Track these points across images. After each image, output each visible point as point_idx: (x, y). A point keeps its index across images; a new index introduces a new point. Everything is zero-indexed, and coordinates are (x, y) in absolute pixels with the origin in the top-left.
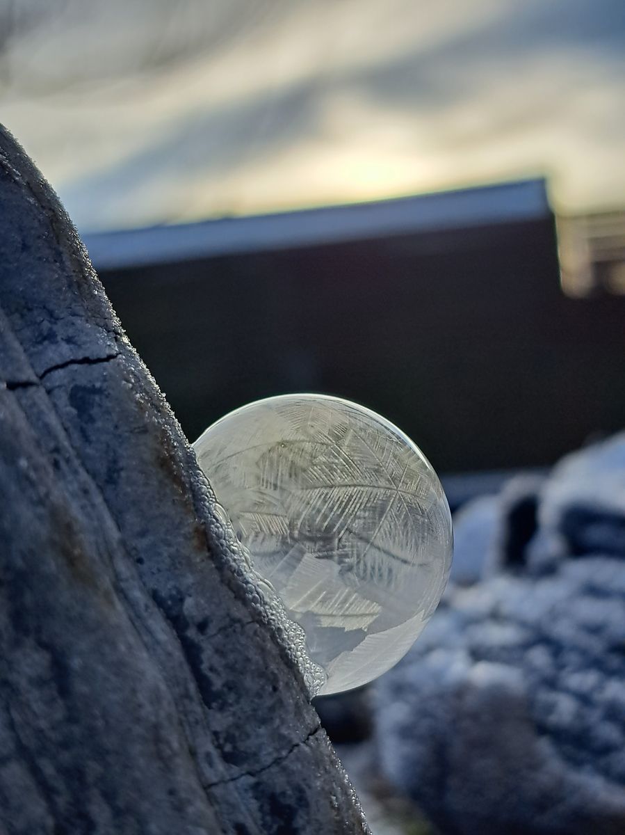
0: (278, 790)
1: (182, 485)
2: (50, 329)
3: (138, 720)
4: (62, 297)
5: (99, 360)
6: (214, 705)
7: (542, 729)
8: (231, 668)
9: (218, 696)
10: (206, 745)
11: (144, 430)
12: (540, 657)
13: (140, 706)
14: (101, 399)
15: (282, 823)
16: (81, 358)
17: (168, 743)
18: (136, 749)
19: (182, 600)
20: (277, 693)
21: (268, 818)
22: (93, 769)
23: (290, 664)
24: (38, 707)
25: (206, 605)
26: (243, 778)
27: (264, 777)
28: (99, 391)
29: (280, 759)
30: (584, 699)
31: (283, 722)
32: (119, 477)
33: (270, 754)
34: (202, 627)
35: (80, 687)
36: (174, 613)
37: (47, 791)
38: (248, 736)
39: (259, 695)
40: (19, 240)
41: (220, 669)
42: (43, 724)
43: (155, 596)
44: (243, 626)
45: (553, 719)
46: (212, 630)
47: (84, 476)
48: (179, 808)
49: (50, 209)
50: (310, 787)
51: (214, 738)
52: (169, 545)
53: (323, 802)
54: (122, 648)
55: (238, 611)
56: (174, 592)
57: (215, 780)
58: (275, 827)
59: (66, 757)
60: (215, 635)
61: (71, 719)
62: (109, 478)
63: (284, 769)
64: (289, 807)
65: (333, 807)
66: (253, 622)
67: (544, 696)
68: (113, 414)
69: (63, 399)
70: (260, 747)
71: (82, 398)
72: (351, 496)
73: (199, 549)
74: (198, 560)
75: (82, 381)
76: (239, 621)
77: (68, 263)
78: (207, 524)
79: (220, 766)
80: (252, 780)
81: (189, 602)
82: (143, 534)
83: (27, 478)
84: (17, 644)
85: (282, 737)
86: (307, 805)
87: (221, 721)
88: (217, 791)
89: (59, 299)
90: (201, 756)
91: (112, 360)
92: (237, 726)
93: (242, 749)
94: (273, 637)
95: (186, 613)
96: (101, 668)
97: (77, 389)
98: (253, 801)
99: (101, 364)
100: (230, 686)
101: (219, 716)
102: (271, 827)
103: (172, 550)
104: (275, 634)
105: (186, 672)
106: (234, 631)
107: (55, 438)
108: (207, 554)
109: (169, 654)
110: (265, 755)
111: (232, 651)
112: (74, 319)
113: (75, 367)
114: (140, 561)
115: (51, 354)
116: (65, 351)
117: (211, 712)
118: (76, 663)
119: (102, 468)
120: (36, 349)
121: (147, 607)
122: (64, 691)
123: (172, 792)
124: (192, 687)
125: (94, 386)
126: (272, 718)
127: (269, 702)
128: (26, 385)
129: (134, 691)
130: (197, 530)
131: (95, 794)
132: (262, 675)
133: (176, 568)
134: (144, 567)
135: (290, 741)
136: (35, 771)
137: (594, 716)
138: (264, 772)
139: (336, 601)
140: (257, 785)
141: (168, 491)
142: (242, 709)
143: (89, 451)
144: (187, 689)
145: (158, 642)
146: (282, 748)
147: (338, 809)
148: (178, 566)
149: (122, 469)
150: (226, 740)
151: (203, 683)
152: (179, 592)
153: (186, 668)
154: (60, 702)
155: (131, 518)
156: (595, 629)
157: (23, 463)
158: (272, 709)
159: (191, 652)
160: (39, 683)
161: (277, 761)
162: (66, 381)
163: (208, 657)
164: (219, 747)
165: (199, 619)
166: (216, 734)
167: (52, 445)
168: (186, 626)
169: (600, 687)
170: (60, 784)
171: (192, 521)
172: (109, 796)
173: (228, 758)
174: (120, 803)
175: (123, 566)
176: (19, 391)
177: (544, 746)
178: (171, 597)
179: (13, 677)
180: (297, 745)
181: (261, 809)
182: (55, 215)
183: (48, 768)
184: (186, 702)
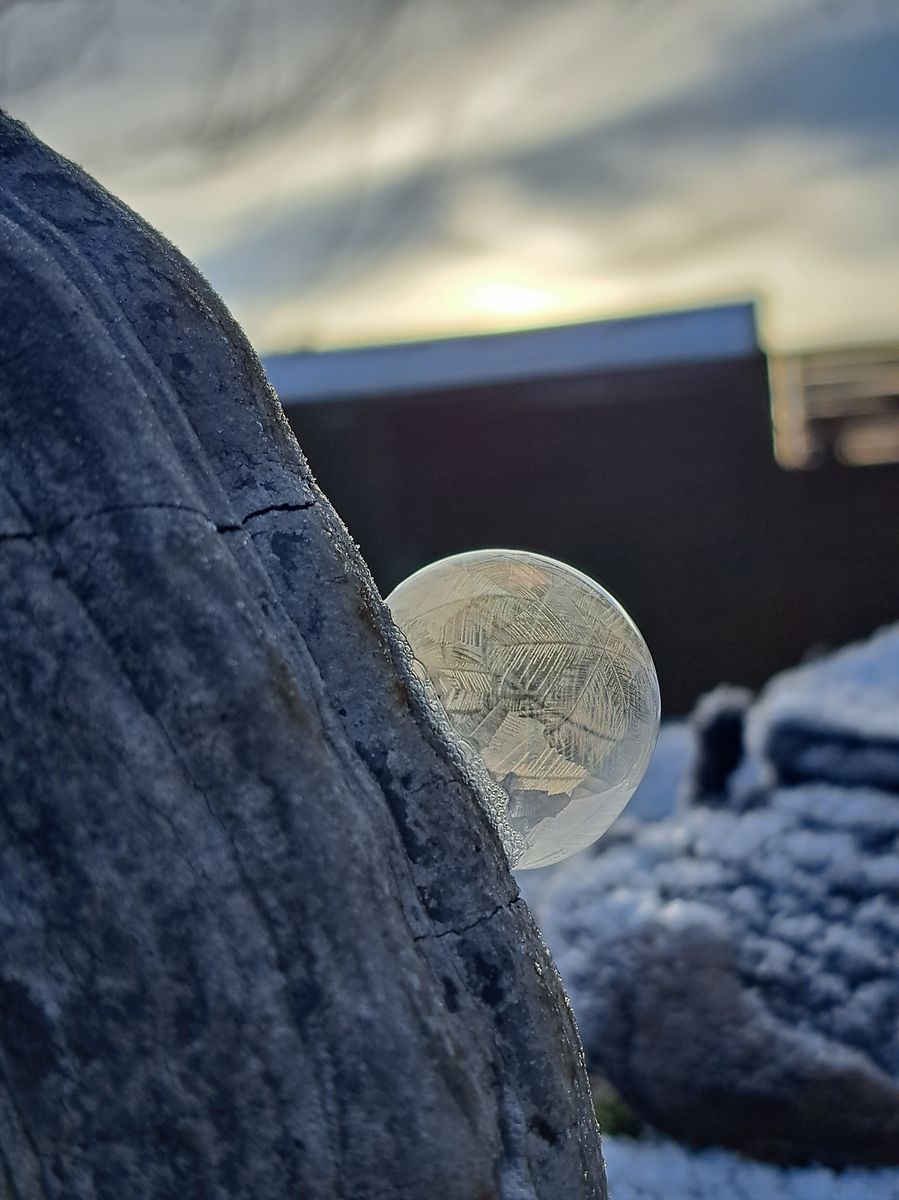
0: (483, 949)
1: (381, 638)
2: (249, 474)
3: (354, 860)
4: (259, 442)
5: (298, 507)
6: (419, 860)
7: (750, 980)
8: (435, 823)
9: (423, 850)
10: (412, 900)
11: (345, 580)
12: (745, 898)
13: (355, 847)
14: (302, 547)
15: (488, 982)
16: (281, 504)
17: (381, 889)
18: (352, 888)
19: (385, 754)
20: (481, 853)
21: (474, 976)
22: (315, 903)
23: (492, 830)
24: (261, 840)
25: (409, 760)
26: (448, 935)
27: (469, 935)
28: (300, 539)
29: (484, 919)
30: (800, 947)
31: (486, 883)
32: (322, 626)
33: (473, 913)
34: (406, 781)
35: (301, 824)
36: (378, 765)
37: (270, 923)
38: (453, 894)
39: (463, 853)
40: (217, 380)
41: (424, 824)
42: (266, 855)
43: (358, 747)
44: (445, 784)
45: (763, 968)
46: (415, 785)
47: (290, 623)
48: (394, 950)
49: (242, 349)
50: (514, 951)
51: (418, 893)
52: (372, 698)
53: (527, 966)
54: (337, 790)
55: (440, 769)
56: (377, 745)
57: (422, 934)
58: (481, 985)
59: (289, 889)
60: (419, 790)
61: (292, 854)
62: (313, 626)
63: (490, 929)
64: (494, 966)
65: (538, 973)
66: (455, 781)
67: (751, 943)
68: (314, 562)
69: (266, 546)
70: (464, 905)
71: (284, 545)
72: (556, 654)
73: (399, 704)
74: (400, 715)
75: (284, 529)
76: (441, 778)
77: (262, 406)
78: (407, 680)
79: (426, 922)
80: (457, 938)
81: (392, 755)
82: (345, 685)
83: (245, 619)
84: (241, 778)
85: (486, 898)
86: (512, 967)
87: (426, 877)
88: (424, 944)
89: (256, 443)
90: (407, 908)
91: (310, 508)
92: (442, 883)
93: (448, 906)
94: (474, 800)
95: (389, 767)
96: (319, 808)
97: (278, 535)
98: (458, 958)
99: (300, 511)
100: (435, 842)
101: (423, 871)
102: (477, 985)
103: (374, 703)
104: (476, 796)
105: (390, 823)
106: (437, 787)
107: (263, 583)
108: (408, 710)
109: (376, 805)
110: (469, 914)
111: (436, 807)
112: (272, 465)
113: (276, 513)
114: (343, 712)
115: (252, 500)
116: (264, 497)
117: (415, 866)
118: (297, 799)
119: (305, 614)
120: (235, 494)
121: (353, 758)
122: (286, 826)
123: (385, 934)
124: (397, 840)
125: (295, 533)
126: (476, 878)
127: (473, 862)
128: (233, 529)
129: (349, 832)
130: (397, 685)
131: (316, 927)
132: (465, 834)
133: (378, 722)
134: (347, 719)
135: (494, 903)
136: (259, 903)
137: (811, 967)
138: (469, 930)
139: (539, 763)
140: (463, 942)
141: (368, 643)
142: (446, 866)
143: (293, 599)
144: (393, 841)
145: (364, 791)
146: (487, 909)
147: (542, 977)
148: (380, 719)
149: (324, 618)
150: (431, 896)
151: (406, 835)
152: (382, 745)
153: (391, 819)
154: (282, 836)
155: (334, 668)
156: (813, 868)
157: (240, 605)
158: (475, 869)
159: (396, 805)
160: (262, 816)
161: (482, 921)
162: (267, 527)
163: (413, 812)
164: (424, 902)
165: (402, 773)
166: (420, 889)
167: (260, 590)
168: (390, 780)
169: (820, 935)
170: (281, 915)
171: (392, 675)
172: (329, 931)
173: (433, 914)
174: (340, 938)
175: (329, 715)
176: (228, 533)
177: (751, 998)
178: (375, 750)
179: (238, 809)
180: (501, 907)
181: (467, 966)
182: (247, 355)
183: (271, 902)
184: (393, 853)
